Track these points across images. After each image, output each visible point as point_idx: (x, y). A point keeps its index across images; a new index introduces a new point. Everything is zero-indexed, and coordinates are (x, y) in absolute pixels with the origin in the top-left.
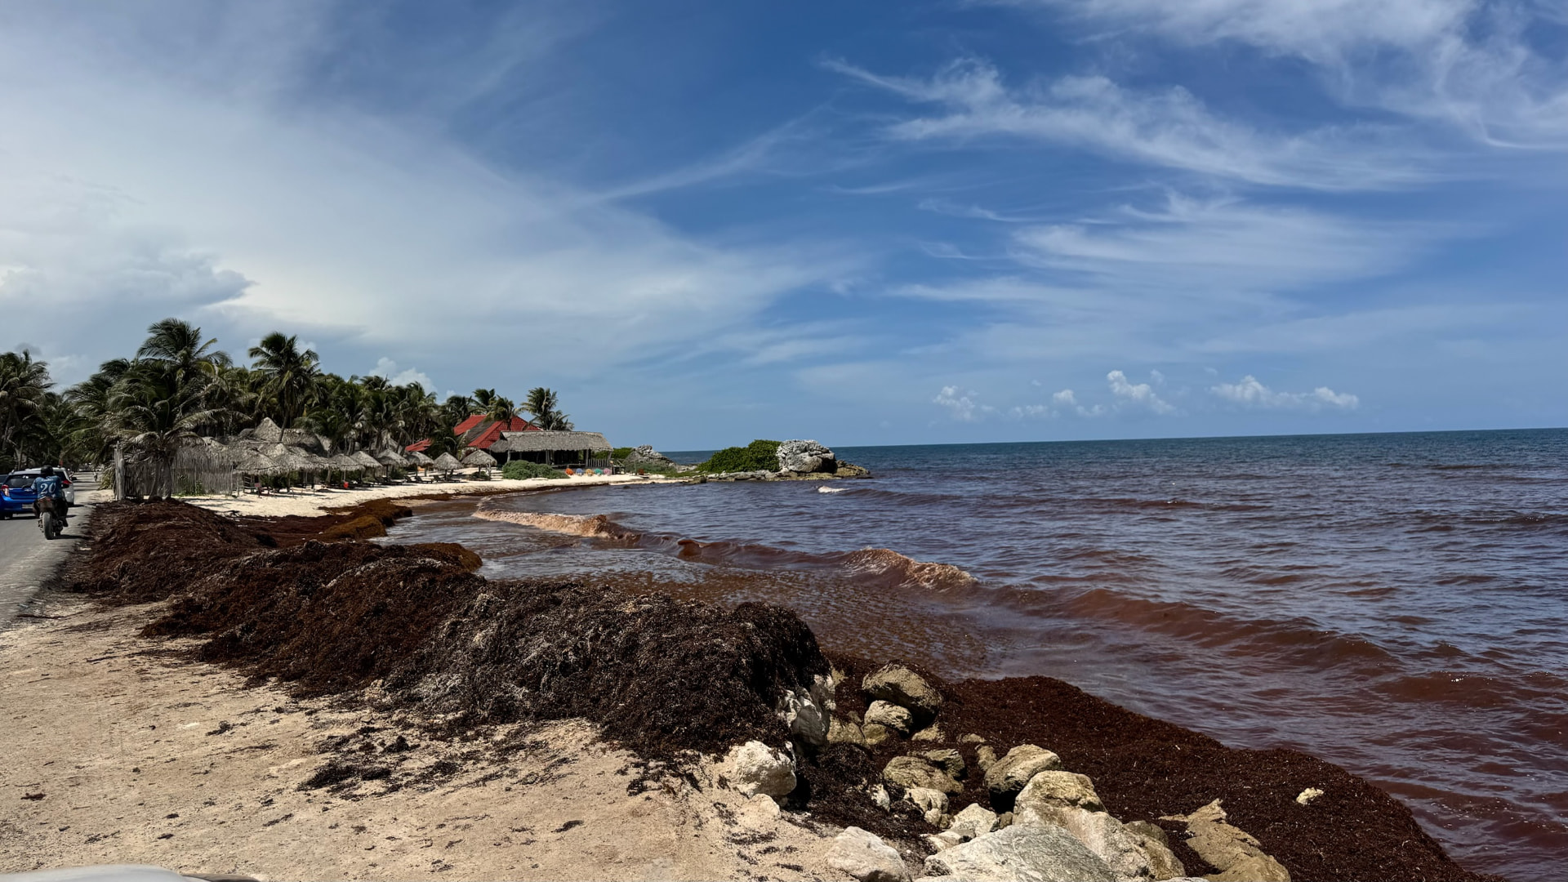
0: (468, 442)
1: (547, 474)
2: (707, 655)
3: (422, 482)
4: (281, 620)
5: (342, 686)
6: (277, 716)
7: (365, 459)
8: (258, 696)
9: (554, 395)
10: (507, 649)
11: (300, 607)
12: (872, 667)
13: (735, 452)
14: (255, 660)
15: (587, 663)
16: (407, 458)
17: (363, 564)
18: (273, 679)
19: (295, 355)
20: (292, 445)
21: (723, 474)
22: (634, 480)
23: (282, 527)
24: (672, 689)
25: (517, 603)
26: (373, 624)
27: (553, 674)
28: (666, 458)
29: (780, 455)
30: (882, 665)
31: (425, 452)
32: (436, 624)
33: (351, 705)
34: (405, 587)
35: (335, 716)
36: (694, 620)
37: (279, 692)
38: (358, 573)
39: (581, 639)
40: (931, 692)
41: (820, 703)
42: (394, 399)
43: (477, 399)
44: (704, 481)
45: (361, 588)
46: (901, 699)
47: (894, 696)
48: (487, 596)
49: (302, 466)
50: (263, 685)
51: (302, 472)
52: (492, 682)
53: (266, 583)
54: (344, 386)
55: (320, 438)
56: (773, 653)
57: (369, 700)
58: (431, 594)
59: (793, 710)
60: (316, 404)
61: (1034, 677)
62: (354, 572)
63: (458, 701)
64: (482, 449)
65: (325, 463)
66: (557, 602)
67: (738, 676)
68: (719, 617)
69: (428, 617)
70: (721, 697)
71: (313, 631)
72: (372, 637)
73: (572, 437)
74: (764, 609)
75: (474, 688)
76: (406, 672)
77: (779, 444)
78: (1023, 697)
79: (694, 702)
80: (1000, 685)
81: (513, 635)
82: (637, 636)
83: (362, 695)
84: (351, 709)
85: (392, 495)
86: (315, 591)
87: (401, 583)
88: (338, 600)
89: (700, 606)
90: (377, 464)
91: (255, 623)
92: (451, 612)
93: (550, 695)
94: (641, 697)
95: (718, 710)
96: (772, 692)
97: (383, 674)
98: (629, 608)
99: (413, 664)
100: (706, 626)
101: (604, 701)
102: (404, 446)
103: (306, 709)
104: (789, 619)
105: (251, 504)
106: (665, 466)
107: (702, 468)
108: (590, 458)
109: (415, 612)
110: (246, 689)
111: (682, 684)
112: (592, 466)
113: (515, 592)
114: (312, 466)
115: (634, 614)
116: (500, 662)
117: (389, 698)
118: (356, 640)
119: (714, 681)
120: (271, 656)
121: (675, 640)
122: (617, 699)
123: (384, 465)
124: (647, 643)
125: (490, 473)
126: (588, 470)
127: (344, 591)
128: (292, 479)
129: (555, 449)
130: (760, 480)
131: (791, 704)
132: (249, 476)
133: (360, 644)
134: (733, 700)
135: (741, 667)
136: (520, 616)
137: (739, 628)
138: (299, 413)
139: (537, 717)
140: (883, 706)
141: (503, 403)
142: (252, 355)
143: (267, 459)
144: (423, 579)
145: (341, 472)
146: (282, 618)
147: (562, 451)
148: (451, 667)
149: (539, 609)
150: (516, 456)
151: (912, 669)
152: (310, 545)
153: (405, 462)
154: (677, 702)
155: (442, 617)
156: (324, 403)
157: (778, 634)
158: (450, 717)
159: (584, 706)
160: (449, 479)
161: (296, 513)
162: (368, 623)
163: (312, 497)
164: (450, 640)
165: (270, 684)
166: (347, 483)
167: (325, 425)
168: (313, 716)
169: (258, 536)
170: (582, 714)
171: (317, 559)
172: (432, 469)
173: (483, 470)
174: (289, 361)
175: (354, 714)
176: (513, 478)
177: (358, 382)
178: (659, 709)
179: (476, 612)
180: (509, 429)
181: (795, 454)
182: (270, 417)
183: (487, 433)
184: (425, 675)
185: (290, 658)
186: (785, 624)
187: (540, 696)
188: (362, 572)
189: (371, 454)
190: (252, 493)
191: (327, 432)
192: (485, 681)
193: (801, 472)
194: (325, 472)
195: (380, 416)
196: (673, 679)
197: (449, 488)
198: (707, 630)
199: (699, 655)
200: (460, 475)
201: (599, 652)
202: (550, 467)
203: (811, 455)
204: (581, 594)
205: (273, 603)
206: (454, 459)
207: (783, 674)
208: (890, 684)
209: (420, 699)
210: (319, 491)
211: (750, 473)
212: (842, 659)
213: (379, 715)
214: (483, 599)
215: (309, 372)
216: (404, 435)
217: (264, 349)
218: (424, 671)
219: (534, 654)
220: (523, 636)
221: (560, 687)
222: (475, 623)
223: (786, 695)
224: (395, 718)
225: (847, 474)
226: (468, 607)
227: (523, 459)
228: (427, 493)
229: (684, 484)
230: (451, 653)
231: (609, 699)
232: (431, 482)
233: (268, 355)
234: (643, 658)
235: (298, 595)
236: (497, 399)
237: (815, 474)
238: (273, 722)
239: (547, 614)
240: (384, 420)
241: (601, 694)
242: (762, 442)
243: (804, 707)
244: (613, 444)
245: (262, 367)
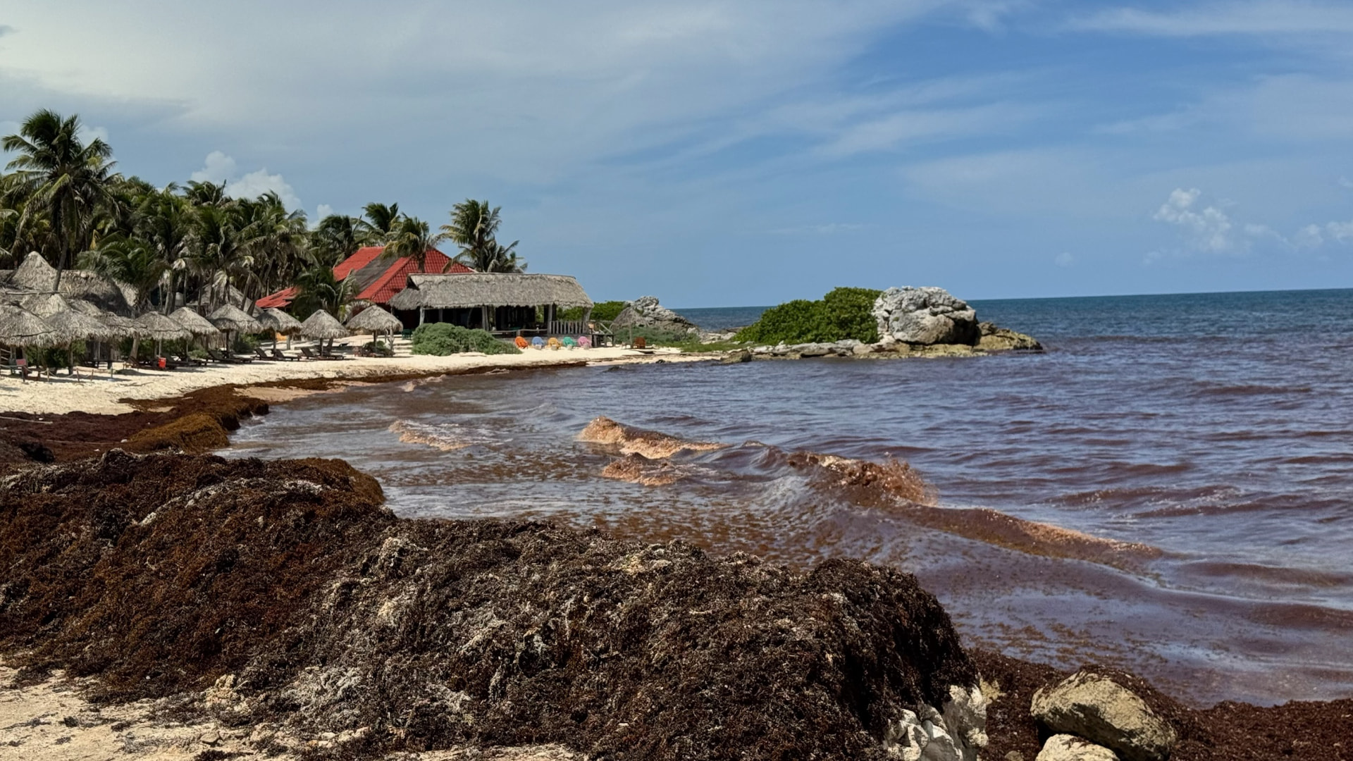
0: (356, 291)
1: (484, 346)
2: (767, 645)
3: (284, 359)
4: (68, 578)
5: (169, 685)
6: (66, 732)
7: (190, 320)
8: (35, 699)
9: (496, 212)
10: (433, 628)
11: (98, 557)
12: (1049, 677)
13: (800, 308)
14: (28, 642)
15: (565, 655)
16: (259, 319)
17: (198, 487)
18: (59, 673)
19: (77, 148)
20: (74, 298)
21: (781, 347)
22: (629, 357)
23: (62, 431)
24: (708, 701)
25: (448, 554)
26: (217, 585)
27: (509, 672)
28: (682, 319)
29: (879, 312)
30: (1067, 675)
31: (287, 309)
32: (318, 587)
33: (185, 715)
34: (266, 525)
35: (160, 733)
36: (745, 586)
37: (70, 693)
38: (191, 503)
39: (554, 614)
40: (1155, 722)
41: (962, 734)
42: (236, 220)
43: (369, 221)
44: (747, 359)
45: (196, 526)
46: (1101, 732)
47: (1088, 728)
48: (399, 541)
49: (92, 331)
50: (42, 681)
51: (91, 342)
52: (412, 682)
53: (42, 519)
54: (156, 199)
55: (120, 285)
56: (880, 648)
57: (213, 708)
58: (308, 538)
59: (913, 743)
60: (111, 230)
61: (1343, 702)
62: (184, 501)
63: (357, 712)
64: (379, 305)
65: (127, 327)
66: (513, 554)
67: (820, 682)
68: (785, 582)
69: (305, 574)
70: (791, 716)
71: (121, 595)
72: (216, 606)
73: (525, 283)
74: (863, 571)
75: (382, 691)
76: (271, 664)
77: (877, 294)
78: (1323, 736)
79: (746, 723)
80: (1281, 714)
81: (442, 605)
82: (646, 611)
83: (202, 700)
84: (184, 721)
85: (236, 381)
86: (122, 531)
87: (260, 519)
88: (160, 546)
89: (751, 564)
90: (211, 328)
91: (27, 583)
92: (340, 567)
93: (506, 705)
94: (657, 713)
95: (786, 738)
96: (878, 712)
97: (235, 665)
98: (632, 565)
99: (283, 650)
100: (764, 597)
101: (593, 718)
102: (254, 299)
103: (113, 720)
104: (906, 590)
105: (14, 393)
106: (681, 332)
107: (744, 337)
108: (554, 318)
109: (283, 566)
110: (15, 687)
111: (724, 693)
112: (559, 332)
113: (444, 536)
114: (107, 332)
115: (640, 575)
116: (423, 649)
117: (244, 705)
118: (190, 611)
119: (778, 690)
120: (54, 636)
121: (711, 619)
122: (616, 716)
123: (223, 331)
124: (663, 625)
125: (392, 345)
126: (552, 340)
127: (169, 531)
128: (75, 354)
129: (497, 305)
130: (843, 358)
131: (911, 733)
132: (8, 348)
133: (197, 618)
134: (811, 723)
135: (825, 666)
136: (453, 576)
137: (821, 602)
138: (84, 244)
139: (485, 740)
140: (1069, 743)
141: (412, 227)
142: (7, 147)
143: (35, 319)
144: (295, 513)
145: (154, 343)
146: (69, 574)
147: (508, 307)
148: (344, 656)
149: (484, 564)
150: (433, 315)
151: (1121, 681)
152: (112, 457)
153: (256, 325)
154: (717, 723)
155: (327, 574)
156: (125, 227)
157: (887, 614)
158: (344, 737)
159: (561, 725)
160: (325, 353)
161: (84, 410)
162: (210, 581)
163: (109, 383)
164: (341, 613)
165: (53, 681)
166: (163, 360)
167: (126, 263)
168: (125, 732)
169: (24, 446)
170: (559, 739)
171: (124, 480)
172: (298, 338)
173: (380, 339)
174: (66, 158)
175: (189, 730)
176: (430, 352)
177: (180, 193)
178: (687, 732)
179: (382, 568)
180: (422, 270)
181: (905, 312)
182: (38, 250)
183: (387, 277)
184: (302, 669)
185: (85, 639)
186: (899, 598)
187: (488, 707)
188: (197, 501)
189: (202, 311)
190: (13, 375)
191: (131, 274)
192: (400, 681)
193: (917, 343)
194: (128, 341)
195: (215, 249)
196: (710, 684)
197: (326, 368)
198: (766, 604)
199: (752, 645)
200: (344, 347)
201: (584, 637)
202: (489, 334)
203: (935, 314)
204: (551, 542)
205: (53, 553)
206: (334, 321)
207: (896, 682)
208: (1081, 708)
209: (296, 708)
210: (119, 372)
211: (826, 346)
212: (996, 663)
213: (230, 732)
214: (392, 547)
215: (99, 176)
216: (253, 281)
217: (28, 139)
218: (300, 662)
219: (478, 637)
220: (458, 609)
221: (520, 694)
222: (381, 586)
223: (902, 717)
224: (255, 737)
225: (998, 346)
226: (369, 560)
227: (445, 321)
228: (292, 376)
229: (714, 363)
230: (344, 633)
231: (603, 714)
232: (298, 359)
233: (32, 149)
234: (657, 646)
235: (95, 538)
236: (402, 220)
237: (941, 346)
238: (60, 741)
239: (496, 572)
240: (221, 256)
241: (588, 707)
242: (849, 292)
243: (932, 740)
244: (592, 297)
245: (24, 168)
